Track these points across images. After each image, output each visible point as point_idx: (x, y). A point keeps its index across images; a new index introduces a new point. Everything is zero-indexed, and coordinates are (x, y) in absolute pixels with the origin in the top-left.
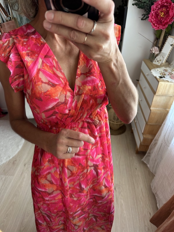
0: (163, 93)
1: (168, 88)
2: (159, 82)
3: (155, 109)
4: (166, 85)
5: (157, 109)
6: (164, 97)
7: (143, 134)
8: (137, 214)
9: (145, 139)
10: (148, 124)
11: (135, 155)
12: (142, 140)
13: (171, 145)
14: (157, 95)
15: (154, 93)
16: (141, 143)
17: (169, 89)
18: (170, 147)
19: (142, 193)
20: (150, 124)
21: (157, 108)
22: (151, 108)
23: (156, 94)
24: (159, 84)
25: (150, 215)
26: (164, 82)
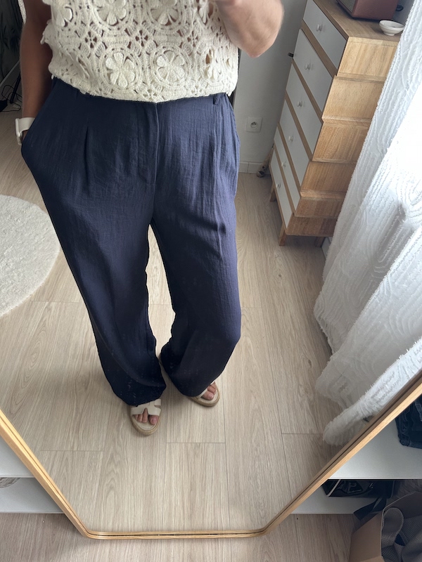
0: (355, 72)
1: (367, 56)
2: (346, 38)
3: (333, 118)
4: (364, 45)
5: (337, 119)
6: (357, 85)
7: (299, 188)
8: (282, 363)
9: (303, 203)
10: (314, 160)
11: (279, 248)
12: (296, 208)
14: (341, 78)
15: (333, 72)
16: (293, 214)
17: (371, 59)
19: (293, 323)
20: (320, 159)
21: (336, 116)
22: (324, 117)
23: (338, 75)
24: (348, 43)
25: (311, 365)
26: (360, 39)
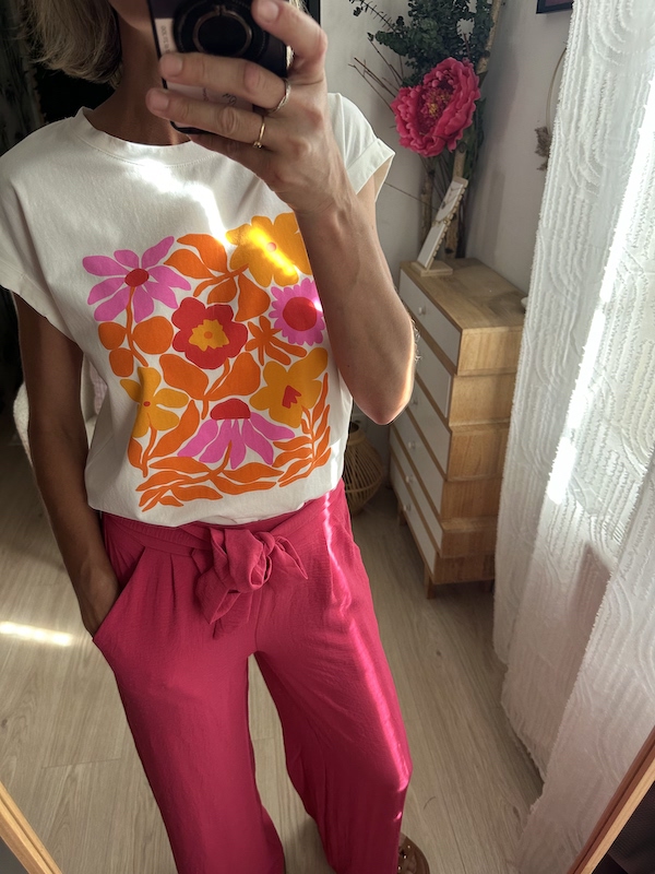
0: (481, 367)
1: (493, 347)
2: (461, 331)
3: (465, 424)
4: (485, 336)
5: (470, 423)
7: (440, 519)
8: (470, 821)
9: (449, 538)
10: (449, 480)
11: (427, 603)
12: (439, 544)
13: (538, 543)
14: (463, 377)
15: (453, 369)
16: (438, 554)
17: (499, 349)
18: (536, 551)
19: (475, 739)
20: (458, 478)
21: (468, 420)
22: (450, 425)
23: (459, 373)
24: (463, 336)
25: (518, 816)
26: (478, 330)
